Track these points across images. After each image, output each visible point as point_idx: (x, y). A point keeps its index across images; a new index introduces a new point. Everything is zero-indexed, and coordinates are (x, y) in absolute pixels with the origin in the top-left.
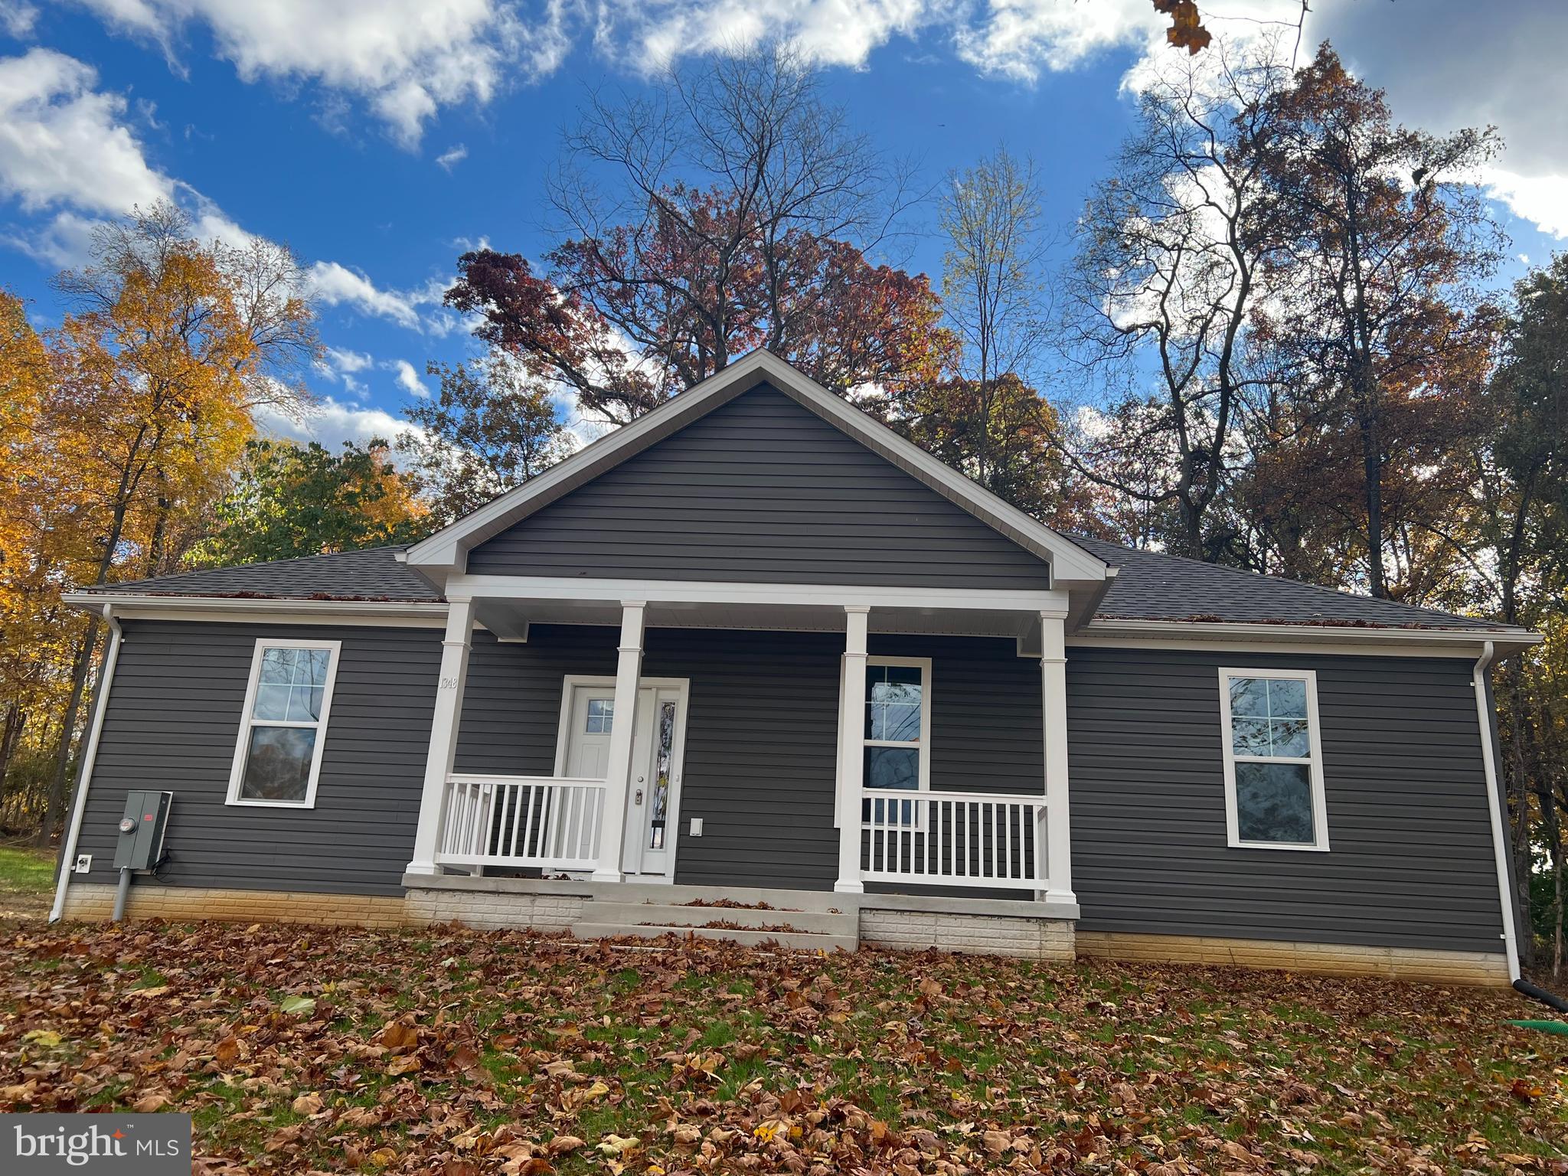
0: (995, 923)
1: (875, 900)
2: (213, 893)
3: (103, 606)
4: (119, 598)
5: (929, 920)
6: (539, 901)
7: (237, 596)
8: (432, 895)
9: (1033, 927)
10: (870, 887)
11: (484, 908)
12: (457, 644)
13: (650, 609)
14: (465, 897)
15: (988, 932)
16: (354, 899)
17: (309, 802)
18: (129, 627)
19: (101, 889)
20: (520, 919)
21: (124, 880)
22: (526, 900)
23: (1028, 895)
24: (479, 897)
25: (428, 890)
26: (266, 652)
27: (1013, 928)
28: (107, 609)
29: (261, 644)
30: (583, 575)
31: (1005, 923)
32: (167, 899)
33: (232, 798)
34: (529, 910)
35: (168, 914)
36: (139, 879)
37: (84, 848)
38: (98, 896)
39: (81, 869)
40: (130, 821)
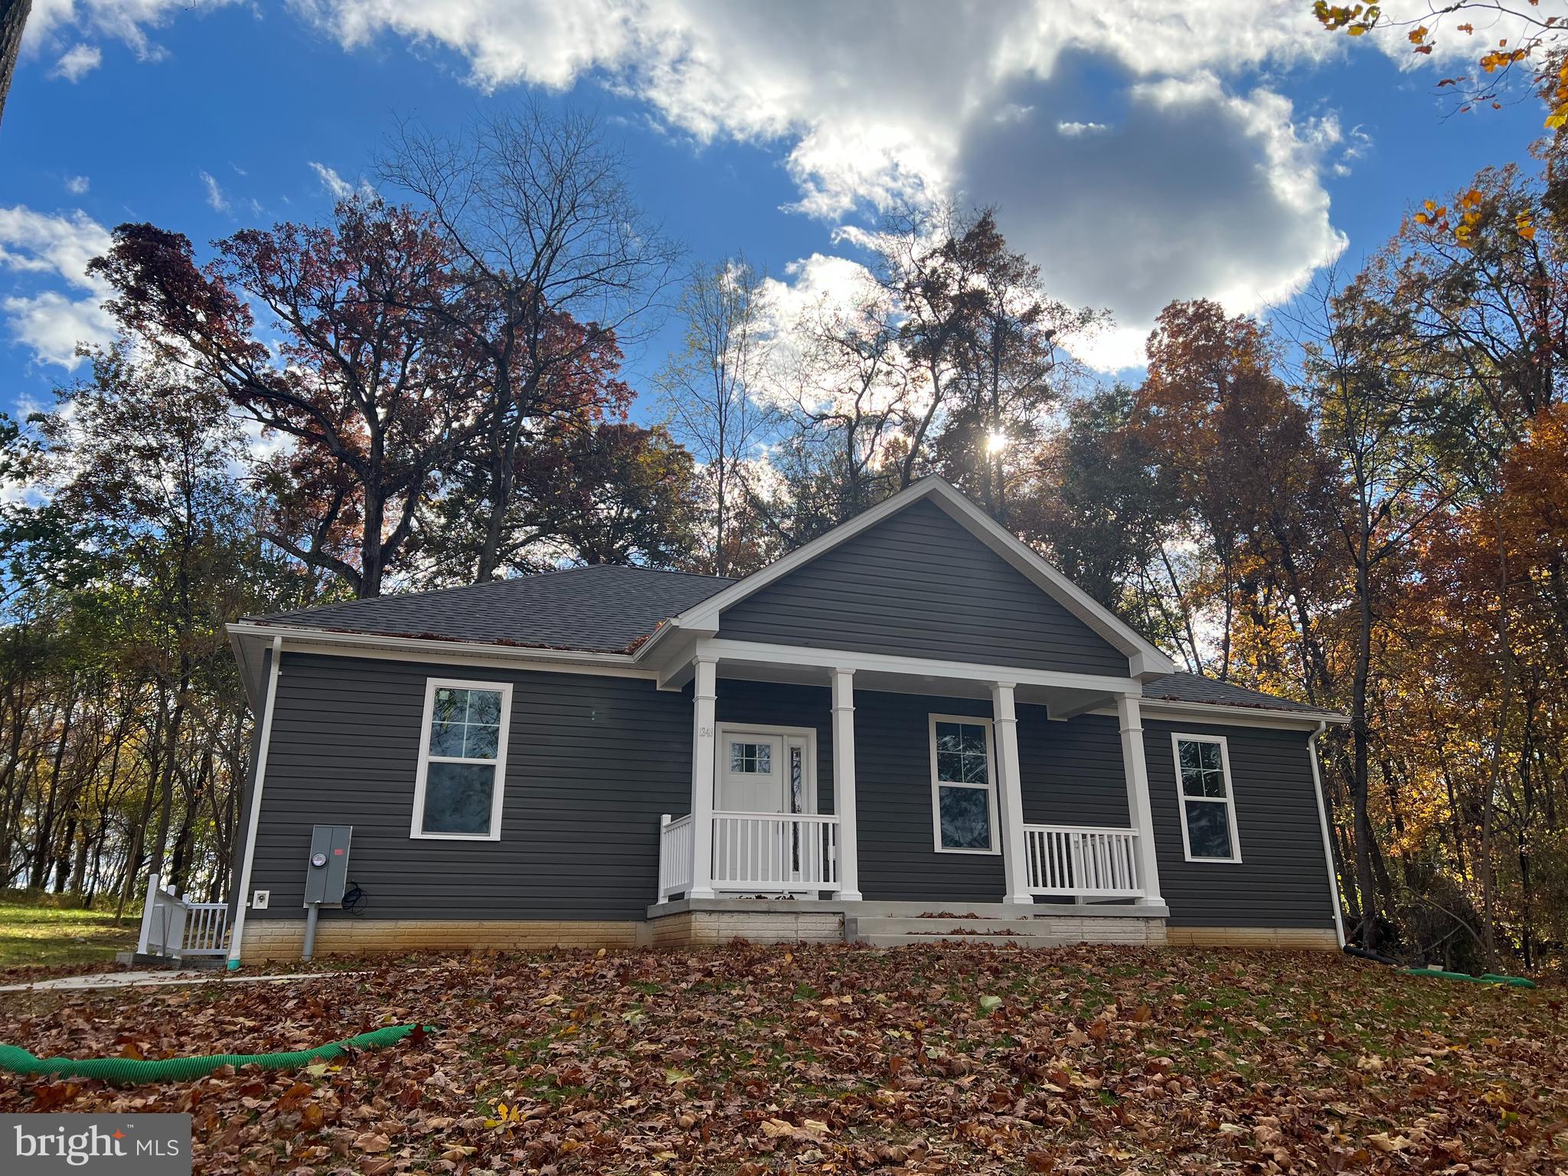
0: (1118, 922)
1: (1043, 908)
2: (403, 924)
3: (271, 639)
4: (292, 632)
5: (1077, 922)
6: (802, 919)
7: (422, 637)
8: (714, 917)
9: (1141, 924)
10: (1038, 899)
11: (758, 926)
12: (709, 698)
13: (859, 676)
14: (742, 917)
15: (1114, 929)
16: (544, 924)
17: (495, 834)
18: (288, 659)
19: (281, 924)
20: (787, 934)
21: (312, 914)
22: (791, 918)
23: (1131, 901)
24: (754, 917)
25: (711, 912)
26: (438, 691)
27: (1129, 925)
28: (278, 642)
29: (432, 684)
30: (807, 645)
31: (1124, 922)
32: (354, 932)
33: (416, 832)
34: (794, 927)
35: (357, 947)
36: (325, 913)
37: (254, 885)
38: (278, 931)
39: (259, 905)
40: (323, 856)
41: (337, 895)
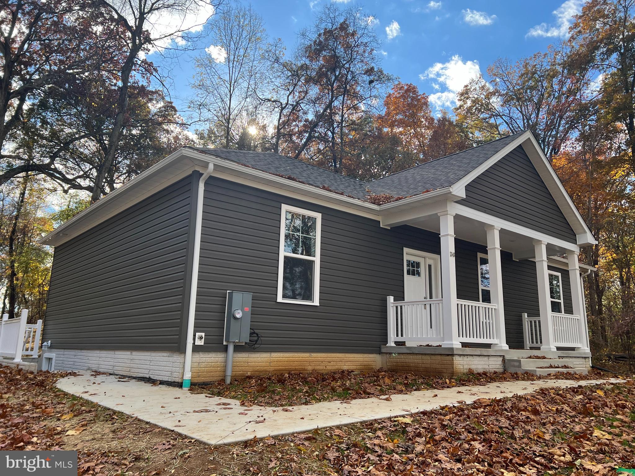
2: (275, 355)
4: (220, 161)
6: (491, 359)
8: (462, 358)
12: (453, 236)
14: (471, 358)
16: (338, 355)
17: (316, 302)
19: (212, 355)
20: (486, 367)
22: (486, 358)
24: (475, 358)
25: (461, 355)
26: (287, 213)
29: (284, 208)
33: (280, 299)
34: (488, 363)
35: (251, 369)
36: (238, 349)
37: (197, 328)
38: (209, 360)
39: (199, 343)
40: (240, 311)
41: (245, 338)
